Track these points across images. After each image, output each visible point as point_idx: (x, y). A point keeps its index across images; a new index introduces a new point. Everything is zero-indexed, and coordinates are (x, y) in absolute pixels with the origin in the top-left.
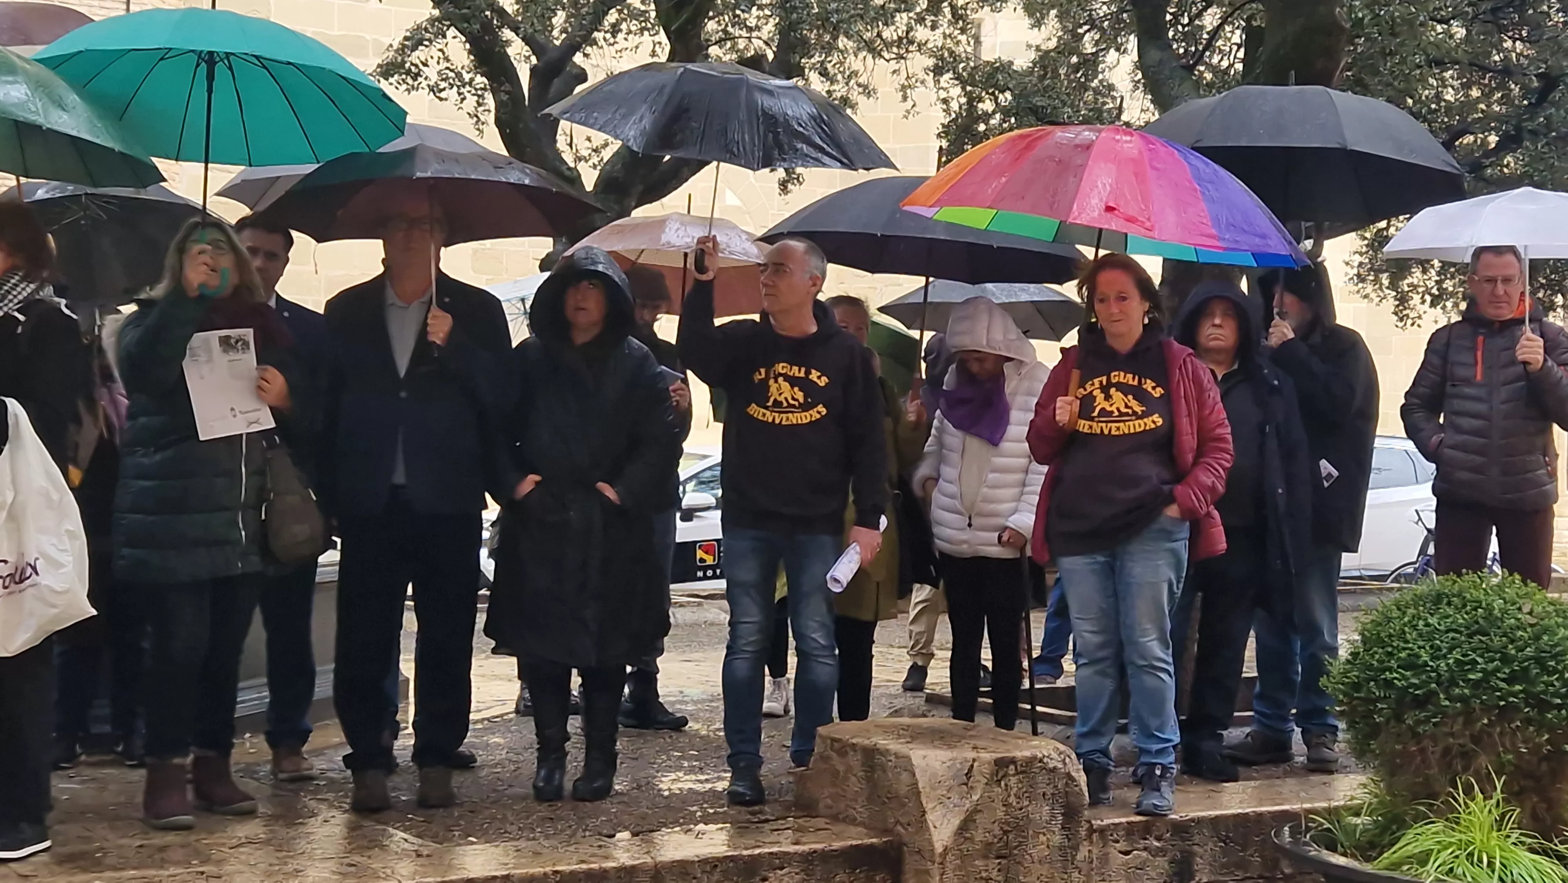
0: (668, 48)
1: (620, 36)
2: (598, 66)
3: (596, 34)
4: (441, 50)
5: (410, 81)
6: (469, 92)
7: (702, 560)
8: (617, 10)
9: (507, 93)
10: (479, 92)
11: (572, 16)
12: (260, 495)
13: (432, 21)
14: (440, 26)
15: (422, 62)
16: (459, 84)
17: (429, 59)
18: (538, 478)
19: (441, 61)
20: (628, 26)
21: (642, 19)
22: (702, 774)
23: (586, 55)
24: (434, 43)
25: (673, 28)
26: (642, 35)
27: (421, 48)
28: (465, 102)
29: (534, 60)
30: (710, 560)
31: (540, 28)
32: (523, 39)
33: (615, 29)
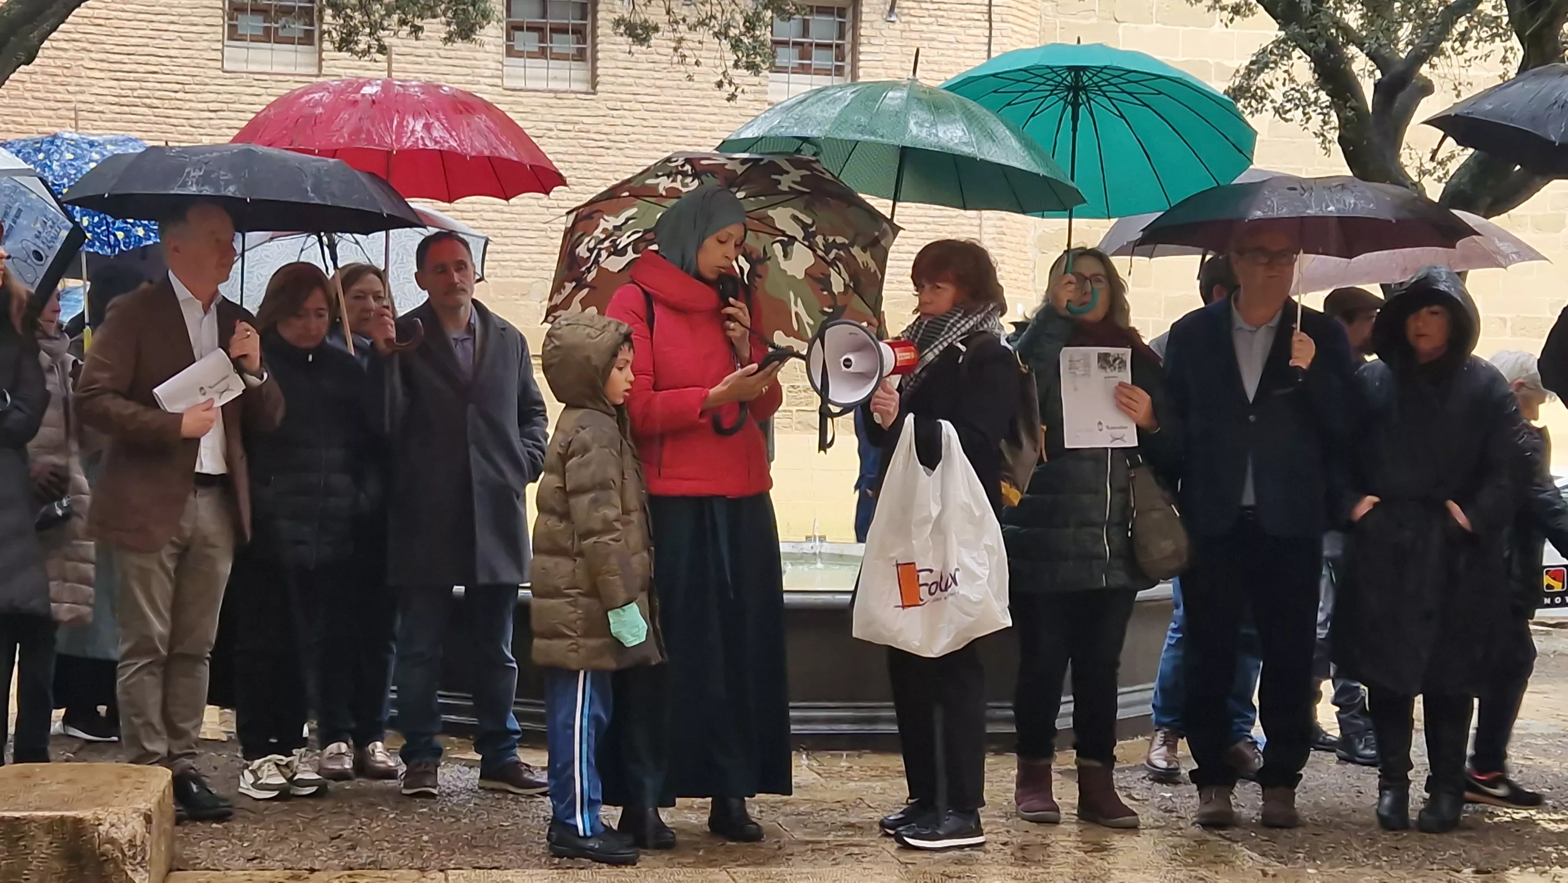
0: (1521, 54)
1: (1470, 44)
2: (1445, 77)
3: (1444, 44)
4: (1286, 71)
5: (1254, 103)
6: (1315, 111)
7: (1549, 587)
8: (1467, 18)
9: (1353, 109)
10: (1325, 111)
11: (1419, 26)
12: (1125, 512)
13: (1277, 43)
14: (1286, 47)
15: (1267, 85)
16: (1304, 104)
17: (1275, 82)
18: (1376, 499)
19: (1287, 82)
20: (1478, 33)
21: (1493, 25)
22: (1556, 813)
23: (1432, 66)
24: (1280, 65)
25: (1527, 33)
26: (1493, 41)
27: (1266, 70)
28: (1310, 121)
29: (1378, 74)
30: (1558, 587)
31: (1385, 42)
32: (1367, 55)
33: (1464, 38)
